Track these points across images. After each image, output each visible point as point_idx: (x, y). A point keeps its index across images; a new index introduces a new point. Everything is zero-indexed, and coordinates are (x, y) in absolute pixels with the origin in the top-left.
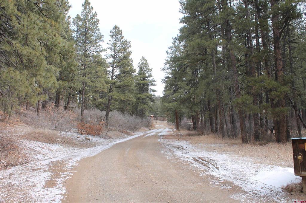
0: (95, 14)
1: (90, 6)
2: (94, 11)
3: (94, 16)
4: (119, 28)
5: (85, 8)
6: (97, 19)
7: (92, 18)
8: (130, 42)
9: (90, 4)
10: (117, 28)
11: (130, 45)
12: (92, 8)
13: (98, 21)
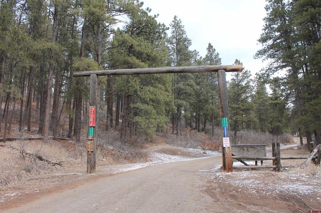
0: (218, 54)
1: (213, 48)
2: (216, 52)
3: (216, 56)
4: (239, 61)
5: (209, 51)
6: (219, 58)
7: (215, 58)
8: (250, 72)
9: (212, 47)
10: (238, 61)
11: (250, 74)
12: (215, 50)
13: (220, 59)
